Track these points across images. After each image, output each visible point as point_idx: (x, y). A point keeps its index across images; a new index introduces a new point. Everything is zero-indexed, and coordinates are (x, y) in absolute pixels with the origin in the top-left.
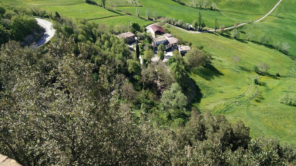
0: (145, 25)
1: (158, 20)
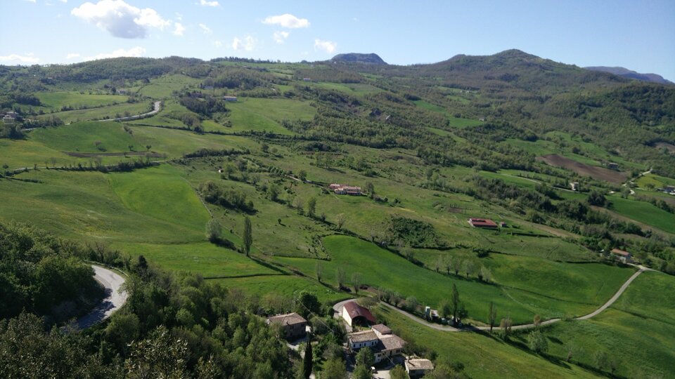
0: (333, 300)
1: (361, 292)
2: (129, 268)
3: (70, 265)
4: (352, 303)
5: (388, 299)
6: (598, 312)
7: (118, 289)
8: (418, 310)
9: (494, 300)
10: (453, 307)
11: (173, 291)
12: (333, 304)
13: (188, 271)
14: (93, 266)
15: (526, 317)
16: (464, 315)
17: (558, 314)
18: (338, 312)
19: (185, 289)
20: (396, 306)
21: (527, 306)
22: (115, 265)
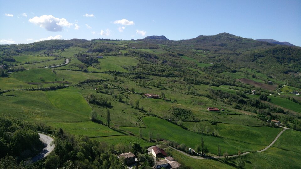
0: (147, 146)
1: (160, 142)
2: (55, 134)
3: (28, 133)
4: (156, 147)
5: (172, 145)
6: (266, 148)
7: (50, 143)
8: (186, 149)
9: (220, 144)
10: (202, 148)
11: (75, 144)
12: (147, 148)
13: (82, 135)
14: (39, 134)
15: (235, 152)
16: (207, 151)
17: (249, 150)
18: (150, 152)
19: (81, 143)
20: (176, 148)
21: (235, 147)
22: (49, 133)
